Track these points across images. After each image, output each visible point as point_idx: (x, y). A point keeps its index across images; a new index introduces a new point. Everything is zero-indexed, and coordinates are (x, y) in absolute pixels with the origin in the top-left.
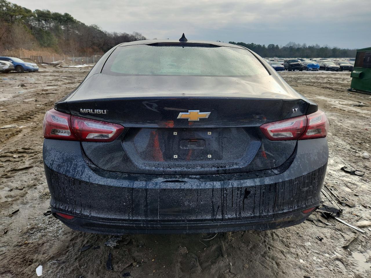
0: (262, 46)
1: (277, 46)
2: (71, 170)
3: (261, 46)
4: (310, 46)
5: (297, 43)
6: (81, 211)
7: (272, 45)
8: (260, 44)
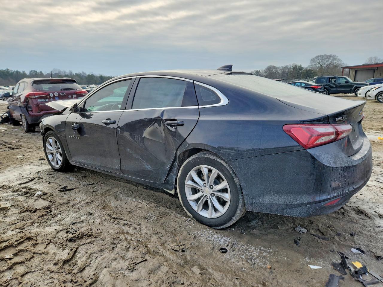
0: (22, 72)
1: (41, 72)
2: (342, 162)
3: (19, 72)
4: (77, 73)
5: (62, 70)
6: (348, 190)
7: (34, 71)
8: (19, 70)
